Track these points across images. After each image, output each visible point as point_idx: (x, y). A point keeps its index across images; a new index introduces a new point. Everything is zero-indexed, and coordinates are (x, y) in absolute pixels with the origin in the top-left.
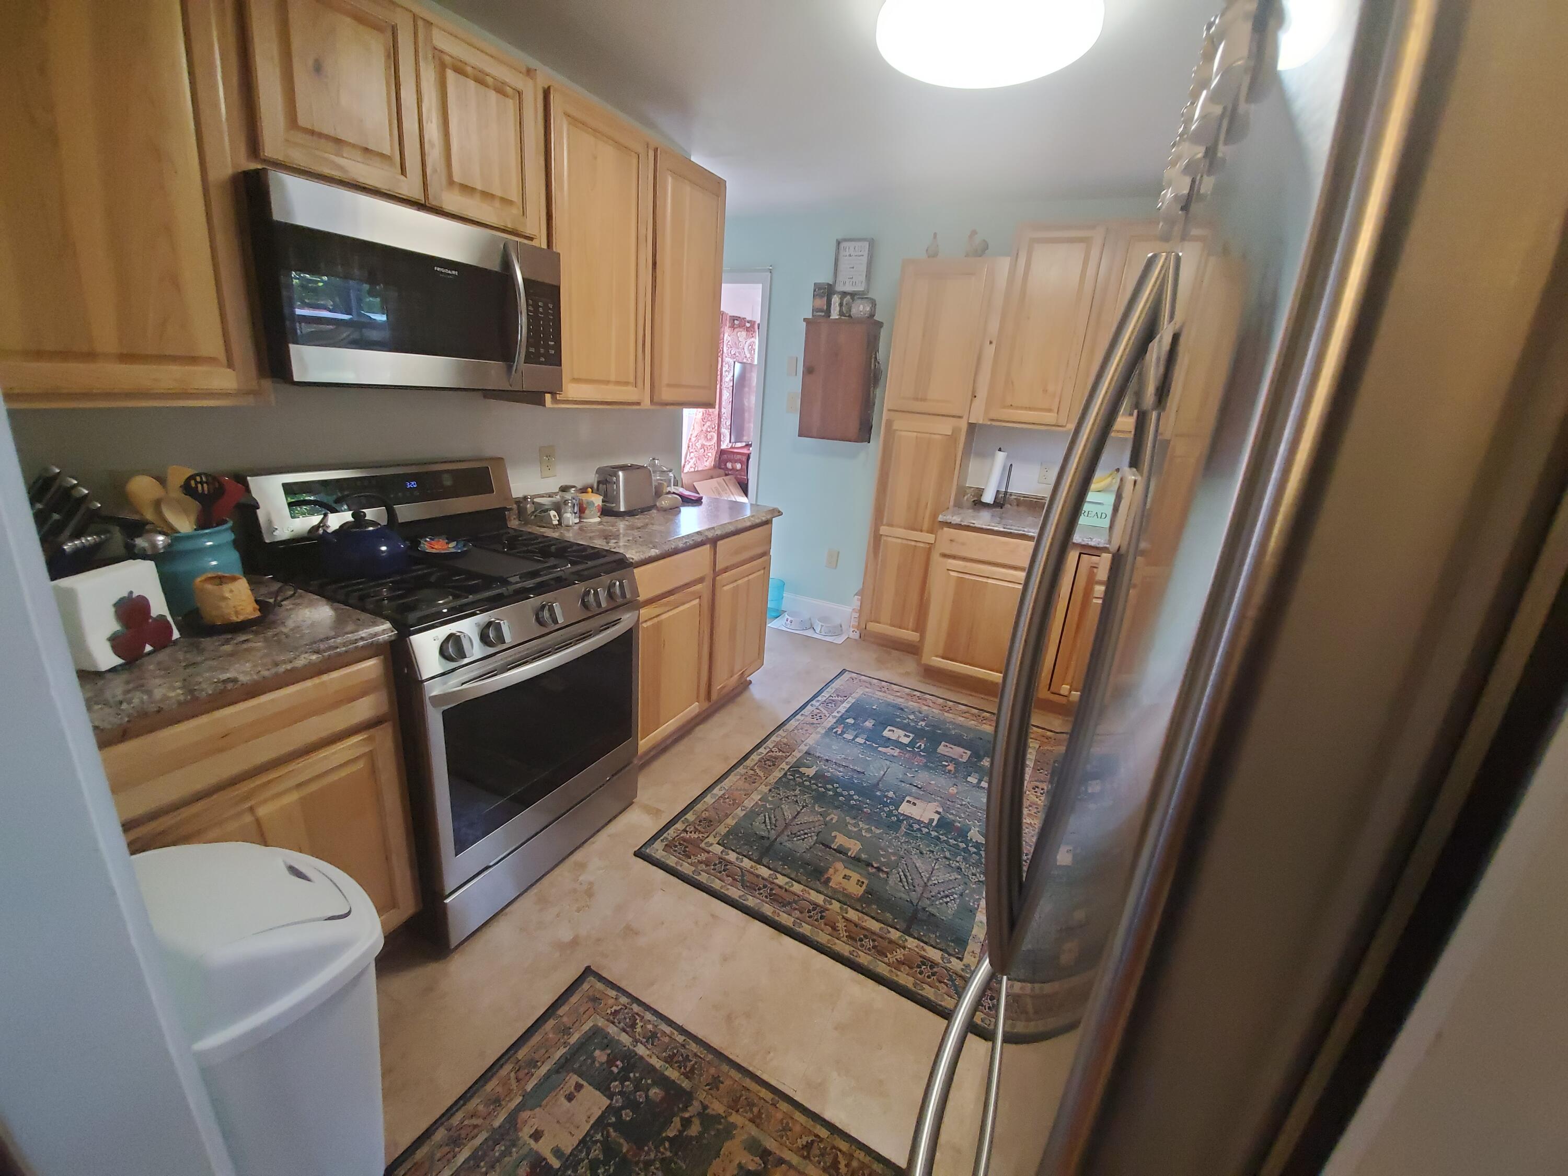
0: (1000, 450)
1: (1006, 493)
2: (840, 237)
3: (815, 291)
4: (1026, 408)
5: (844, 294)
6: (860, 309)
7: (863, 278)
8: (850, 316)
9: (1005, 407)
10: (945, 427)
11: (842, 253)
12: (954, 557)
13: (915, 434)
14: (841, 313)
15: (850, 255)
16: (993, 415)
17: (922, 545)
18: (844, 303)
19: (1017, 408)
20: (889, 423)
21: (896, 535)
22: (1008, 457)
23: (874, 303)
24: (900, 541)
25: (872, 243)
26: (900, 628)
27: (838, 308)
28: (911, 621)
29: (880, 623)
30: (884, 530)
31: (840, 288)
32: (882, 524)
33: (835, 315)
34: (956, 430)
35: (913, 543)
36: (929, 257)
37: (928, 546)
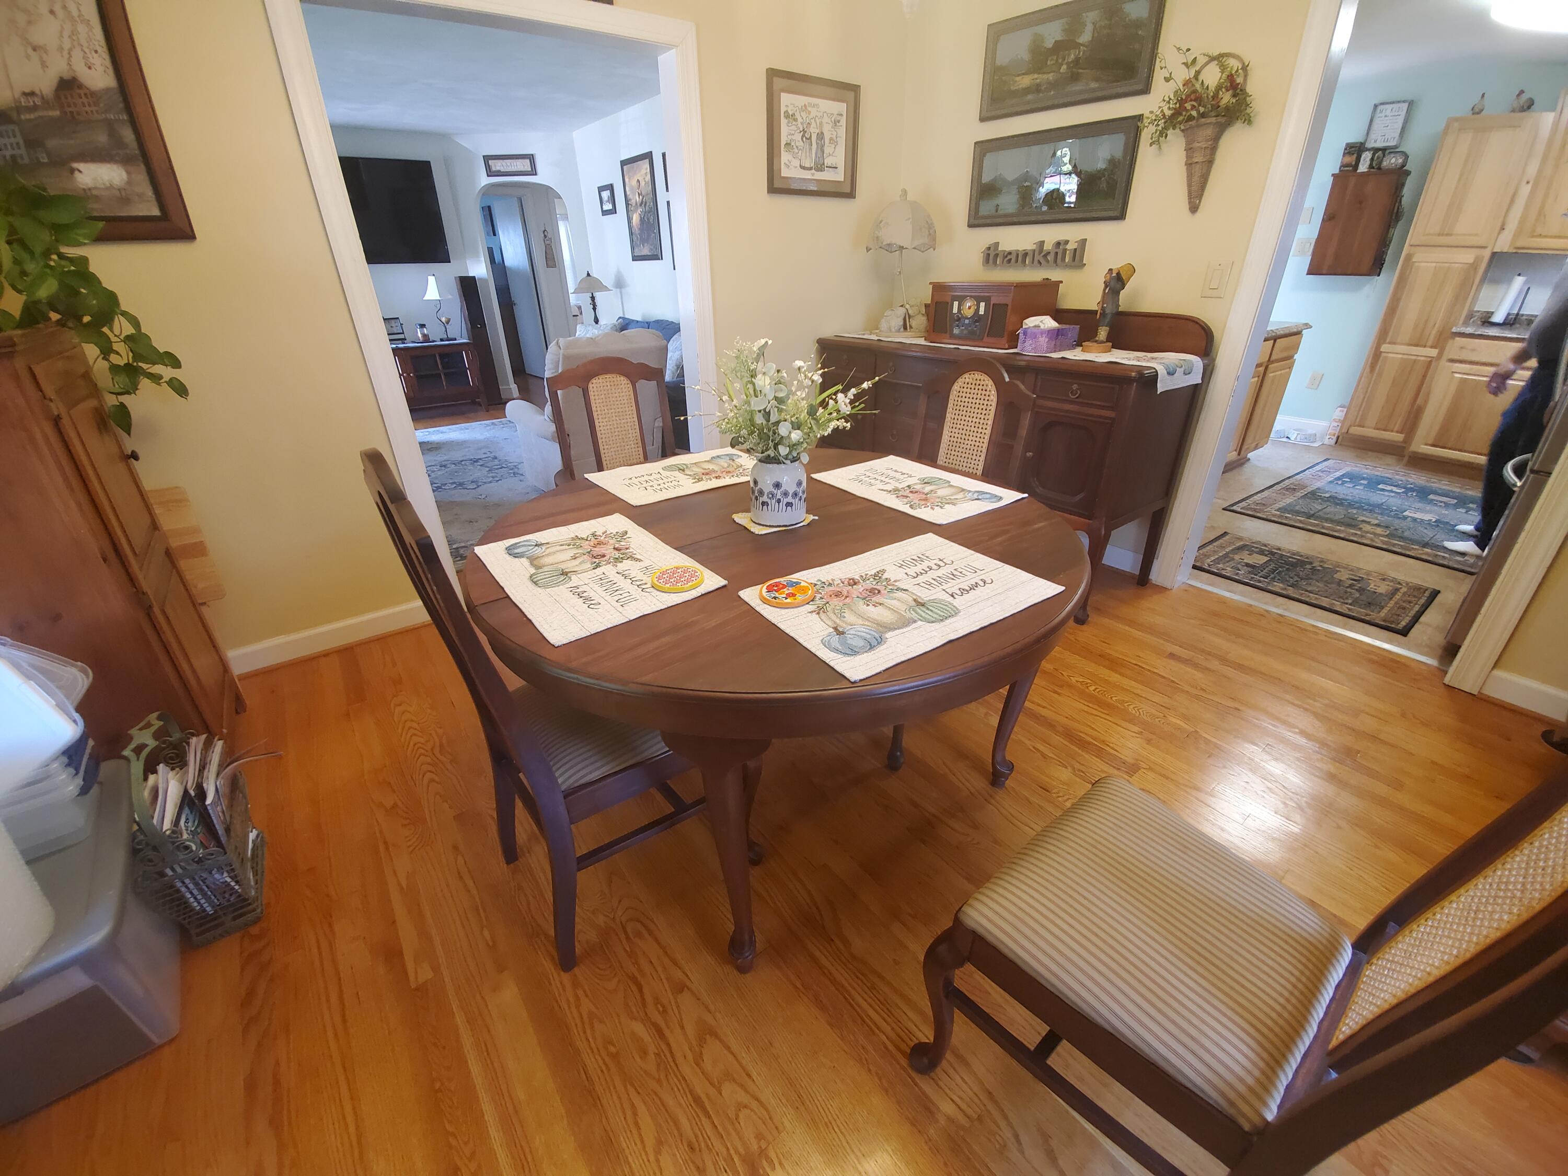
0: (1519, 275)
1: (1518, 314)
2: (1377, 102)
3: (1345, 149)
4: (1556, 237)
5: (1376, 150)
6: (1392, 161)
7: (1397, 135)
8: (1379, 168)
9: (1533, 236)
10: (1468, 257)
11: (1378, 114)
12: (1461, 362)
13: (1434, 264)
14: (1371, 166)
15: (1386, 116)
16: (1519, 244)
17: (1422, 358)
18: (1375, 158)
19: (1546, 237)
20: (1409, 257)
21: (1396, 352)
22: (1526, 282)
23: (1406, 156)
24: (1400, 356)
25: (1411, 103)
26: (1385, 430)
27: (1368, 163)
28: (1398, 423)
29: (1363, 427)
30: (1385, 348)
31: (1370, 145)
32: (1384, 342)
33: (1363, 168)
34: (1478, 260)
35: (1414, 358)
36: (1473, 114)
37: (1429, 359)
